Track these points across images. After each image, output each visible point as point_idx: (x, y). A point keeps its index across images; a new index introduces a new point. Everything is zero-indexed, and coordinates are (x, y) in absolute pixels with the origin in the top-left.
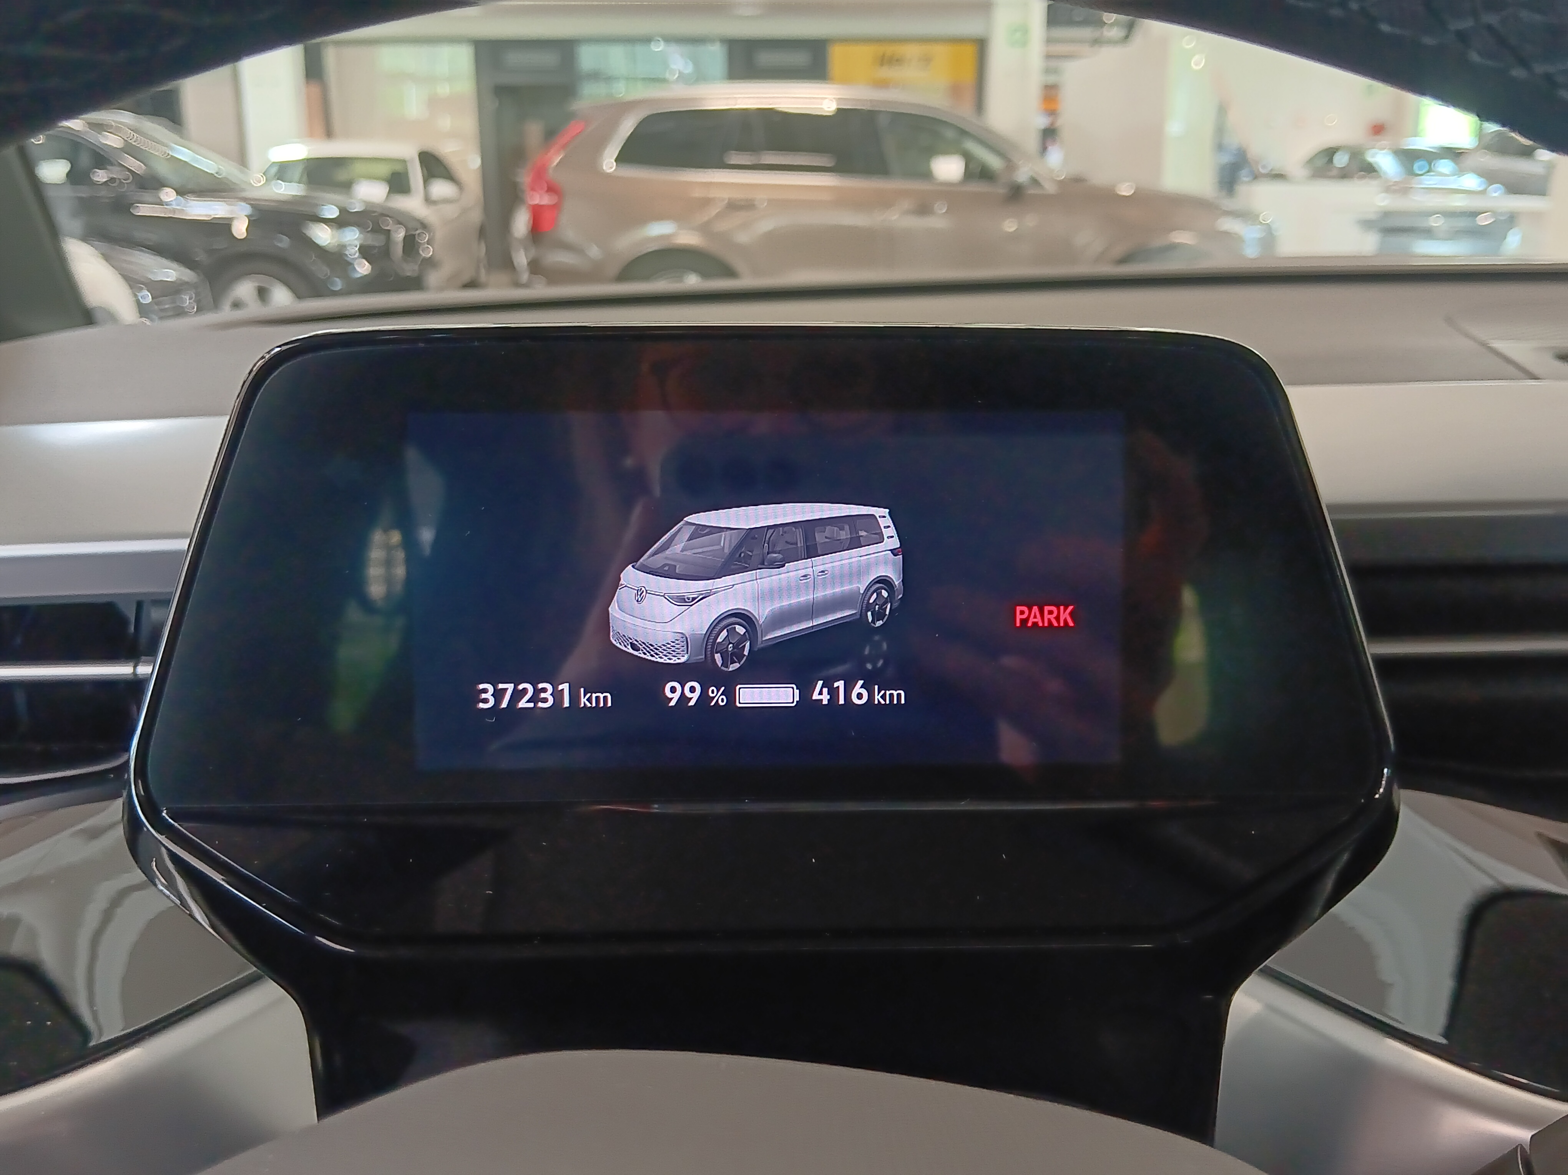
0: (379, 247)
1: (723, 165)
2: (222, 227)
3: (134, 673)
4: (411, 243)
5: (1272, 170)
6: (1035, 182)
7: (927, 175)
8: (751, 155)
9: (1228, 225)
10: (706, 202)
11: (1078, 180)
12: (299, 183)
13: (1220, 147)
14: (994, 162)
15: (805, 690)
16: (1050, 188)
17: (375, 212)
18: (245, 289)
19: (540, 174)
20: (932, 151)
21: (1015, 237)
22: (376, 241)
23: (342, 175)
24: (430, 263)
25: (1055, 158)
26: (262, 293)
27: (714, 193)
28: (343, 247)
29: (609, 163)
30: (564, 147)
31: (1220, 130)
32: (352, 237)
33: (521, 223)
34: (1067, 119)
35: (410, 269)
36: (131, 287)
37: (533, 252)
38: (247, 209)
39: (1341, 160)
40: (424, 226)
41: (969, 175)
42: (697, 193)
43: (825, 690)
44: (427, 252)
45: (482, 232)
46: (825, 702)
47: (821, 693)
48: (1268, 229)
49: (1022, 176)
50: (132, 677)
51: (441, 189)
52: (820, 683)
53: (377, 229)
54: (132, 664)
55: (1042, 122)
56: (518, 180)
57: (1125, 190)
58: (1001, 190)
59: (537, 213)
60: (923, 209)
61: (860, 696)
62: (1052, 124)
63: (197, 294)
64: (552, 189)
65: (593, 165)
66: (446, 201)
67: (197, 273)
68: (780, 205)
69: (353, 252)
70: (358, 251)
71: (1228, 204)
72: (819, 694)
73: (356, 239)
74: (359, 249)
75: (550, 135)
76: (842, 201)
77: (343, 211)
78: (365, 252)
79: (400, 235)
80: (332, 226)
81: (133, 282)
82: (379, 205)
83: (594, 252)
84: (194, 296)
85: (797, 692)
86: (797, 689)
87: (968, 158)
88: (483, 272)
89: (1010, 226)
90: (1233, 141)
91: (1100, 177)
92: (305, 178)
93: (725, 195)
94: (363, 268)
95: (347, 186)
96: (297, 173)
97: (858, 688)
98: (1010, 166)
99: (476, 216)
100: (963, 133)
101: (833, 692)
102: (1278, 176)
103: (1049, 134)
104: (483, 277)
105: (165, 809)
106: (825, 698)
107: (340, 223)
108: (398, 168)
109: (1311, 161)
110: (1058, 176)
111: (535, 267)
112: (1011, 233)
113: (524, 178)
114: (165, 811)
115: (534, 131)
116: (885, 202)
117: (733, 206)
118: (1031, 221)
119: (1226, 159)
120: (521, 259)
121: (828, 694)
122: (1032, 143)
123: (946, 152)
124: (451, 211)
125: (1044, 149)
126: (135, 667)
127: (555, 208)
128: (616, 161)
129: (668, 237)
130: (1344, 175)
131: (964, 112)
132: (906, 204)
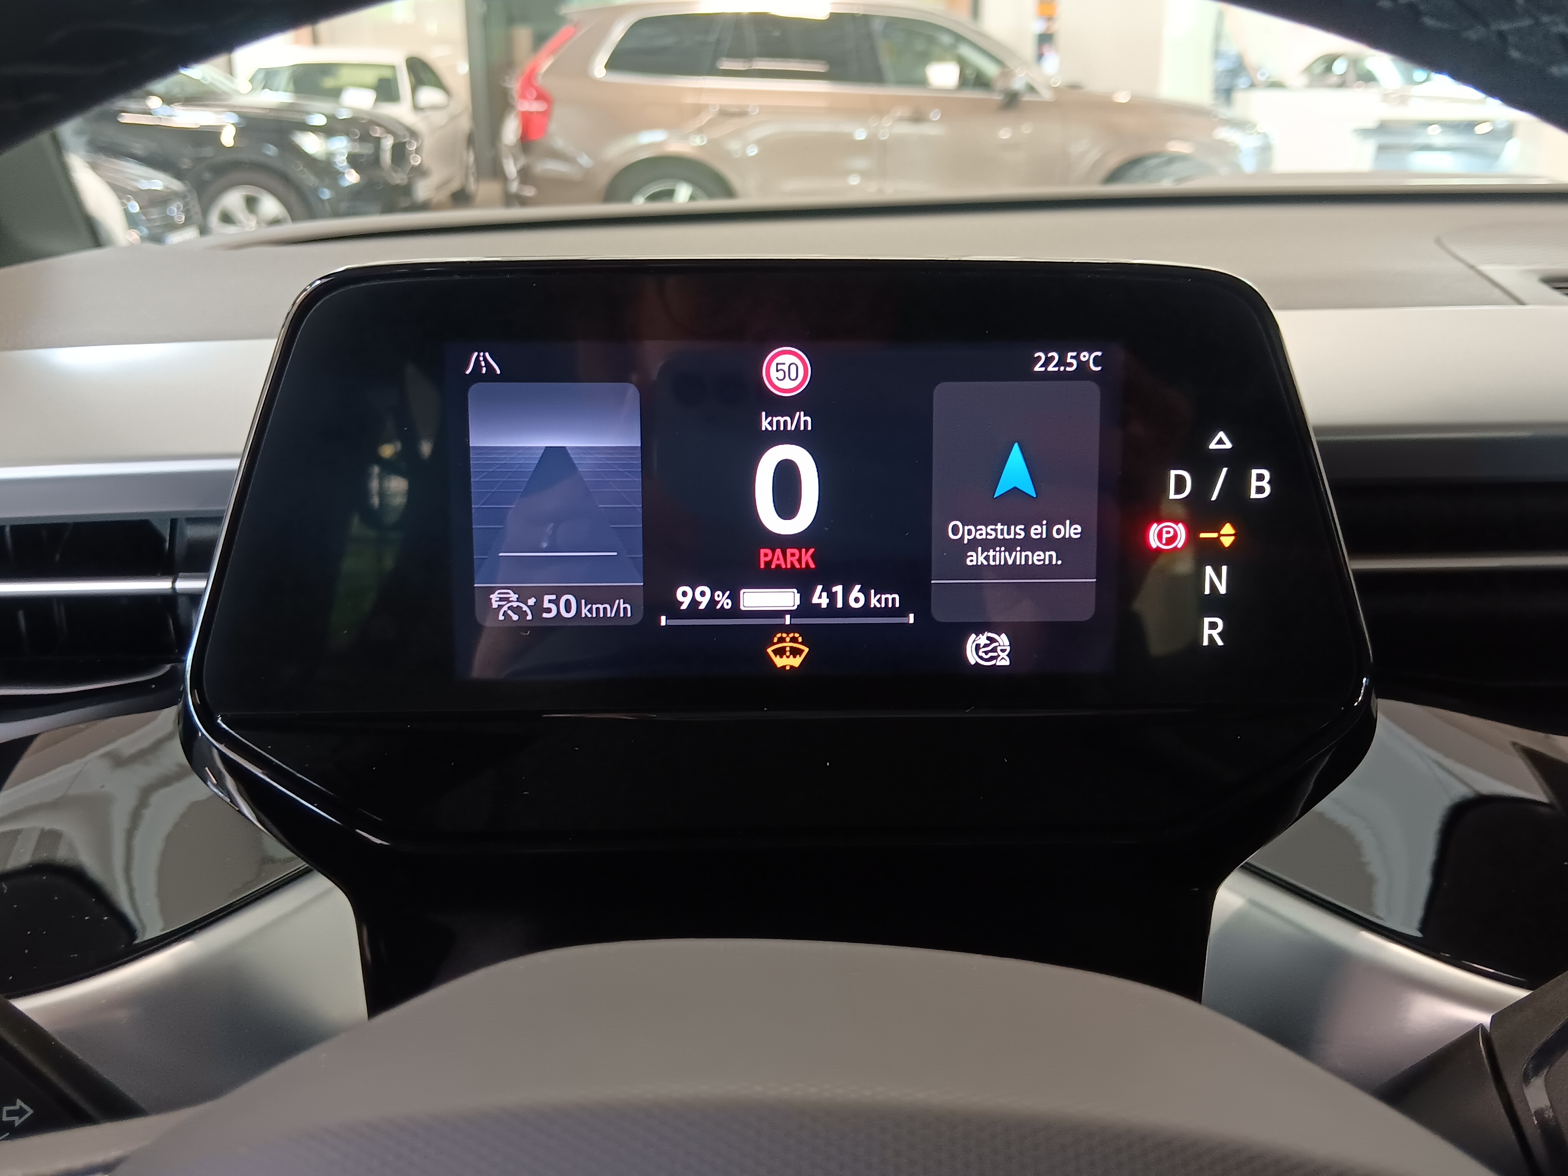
0: (368, 155)
1: (714, 71)
2: (210, 135)
3: (173, 588)
4: (400, 152)
5: (1268, 78)
6: (1031, 89)
7: (922, 82)
8: (744, 62)
9: (1224, 134)
10: (698, 110)
11: (1074, 87)
12: (286, 91)
13: (1217, 54)
14: (990, 69)
15: (806, 595)
16: (1046, 95)
17: (363, 119)
18: (233, 200)
19: (529, 80)
20: (926, 58)
21: (1008, 146)
22: (366, 149)
23: (329, 83)
24: (420, 172)
25: (1052, 64)
26: (251, 203)
27: (703, 100)
28: (331, 155)
29: (599, 70)
30: (553, 52)
31: (1218, 36)
32: (341, 146)
33: (511, 131)
34: (1062, 27)
35: (399, 178)
36: (120, 198)
37: (522, 161)
38: (234, 118)
39: (1339, 67)
40: (413, 134)
41: (963, 82)
42: (689, 100)
43: (824, 594)
44: (415, 160)
45: (471, 140)
46: (824, 606)
47: (820, 597)
48: (1265, 136)
49: (1018, 84)
50: (170, 591)
51: (429, 95)
52: (820, 588)
53: (365, 137)
54: (171, 580)
55: (1038, 27)
56: (507, 85)
57: (1122, 98)
58: (997, 97)
59: (527, 121)
60: (918, 118)
61: (857, 600)
62: (1048, 28)
63: (186, 205)
64: (541, 96)
65: (583, 70)
66: (435, 108)
67: (184, 183)
68: (773, 112)
69: (341, 161)
70: (346, 160)
71: (1225, 112)
72: (819, 598)
73: (343, 148)
74: (347, 158)
75: (540, 40)
76: (835, 109)
77: (331, 118)
78: (354, 161)
79: (388, 143)
80: (319, 134)
81: (122, 192)
82: (367, 113)
83: (585, 161)
84: (182, 206)
85: (798, 596)
86: (798, 593)
87: (963, 63)
88: (472, 180)
89: (1005, 134)
90: (1231, 47)
91: (1096, 85)
92: (291, 86)
93: (716, 102)
94: (352, 178)
95: (335, 93)
96: (284, 79)
97: (856, 592)
98: (1006, 72)
99: (465, 124)
100: (959, 38)
101: (832, 597)
102: (1276, 85)
103: (1045, 39)
104: (472, 186)
105: (219, 716)
106: (824, 602)
107: (328, 131)
108: (387, 74)
109: (1308, 69)
110: (1055, 84)
111: (525, 175)
112: (1005, 139)
113: (514, 85)
114: (220, 718)
115: (523, 35)
116: (878, 110)
117: (725, 114)
118: (1026, 129)
119: (1223, 65)
120: (511, 168)
121: (827, 598)
122: (1028, 49)
123: (941, 59)
124: (439, 118)
125: (1040, 56)
126: (174, 582)
127: (546, 114)
128: (605, 67)
129: (661, 144)
130: (1342, 84)
131: (959, 18)
132: (899, 112)
